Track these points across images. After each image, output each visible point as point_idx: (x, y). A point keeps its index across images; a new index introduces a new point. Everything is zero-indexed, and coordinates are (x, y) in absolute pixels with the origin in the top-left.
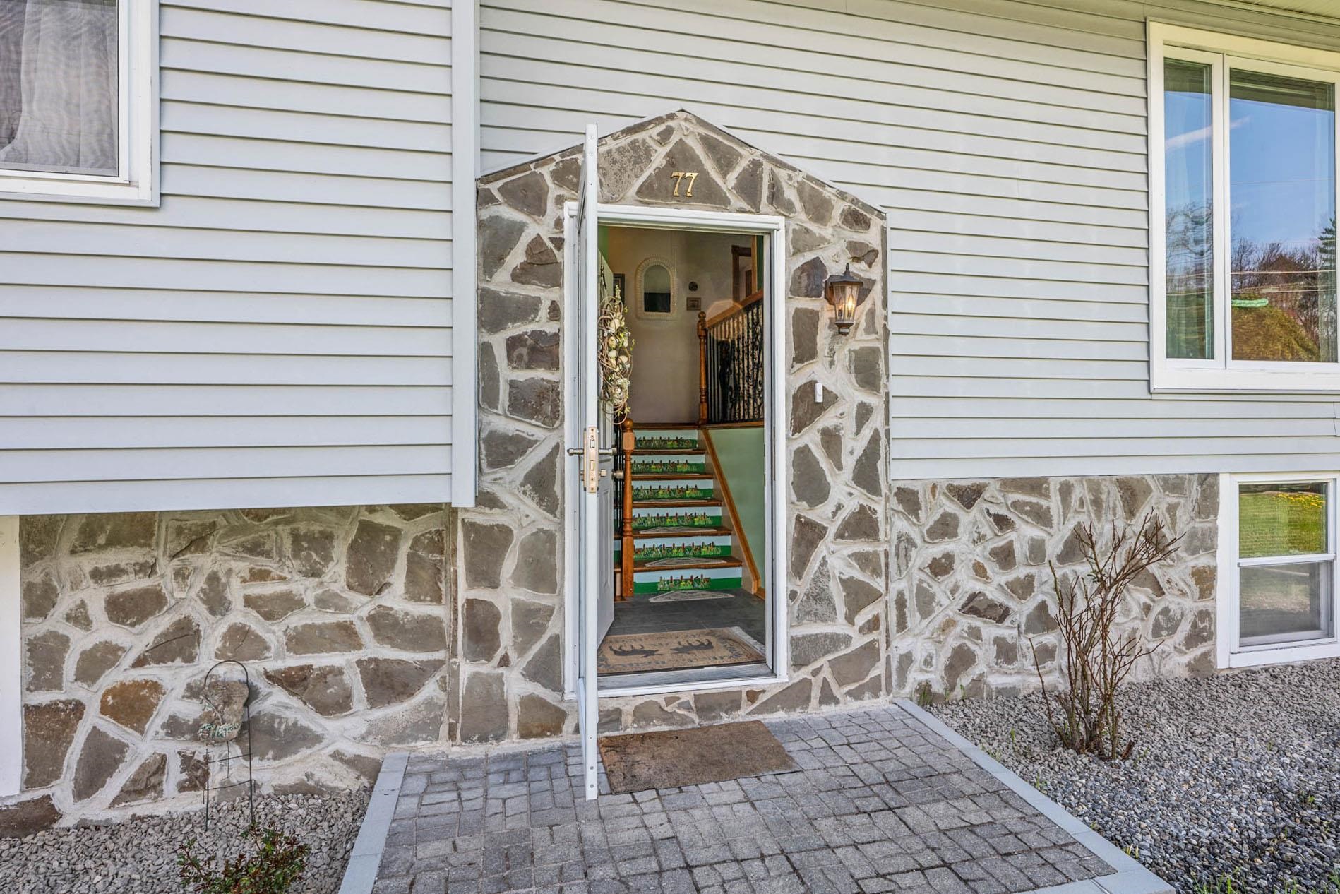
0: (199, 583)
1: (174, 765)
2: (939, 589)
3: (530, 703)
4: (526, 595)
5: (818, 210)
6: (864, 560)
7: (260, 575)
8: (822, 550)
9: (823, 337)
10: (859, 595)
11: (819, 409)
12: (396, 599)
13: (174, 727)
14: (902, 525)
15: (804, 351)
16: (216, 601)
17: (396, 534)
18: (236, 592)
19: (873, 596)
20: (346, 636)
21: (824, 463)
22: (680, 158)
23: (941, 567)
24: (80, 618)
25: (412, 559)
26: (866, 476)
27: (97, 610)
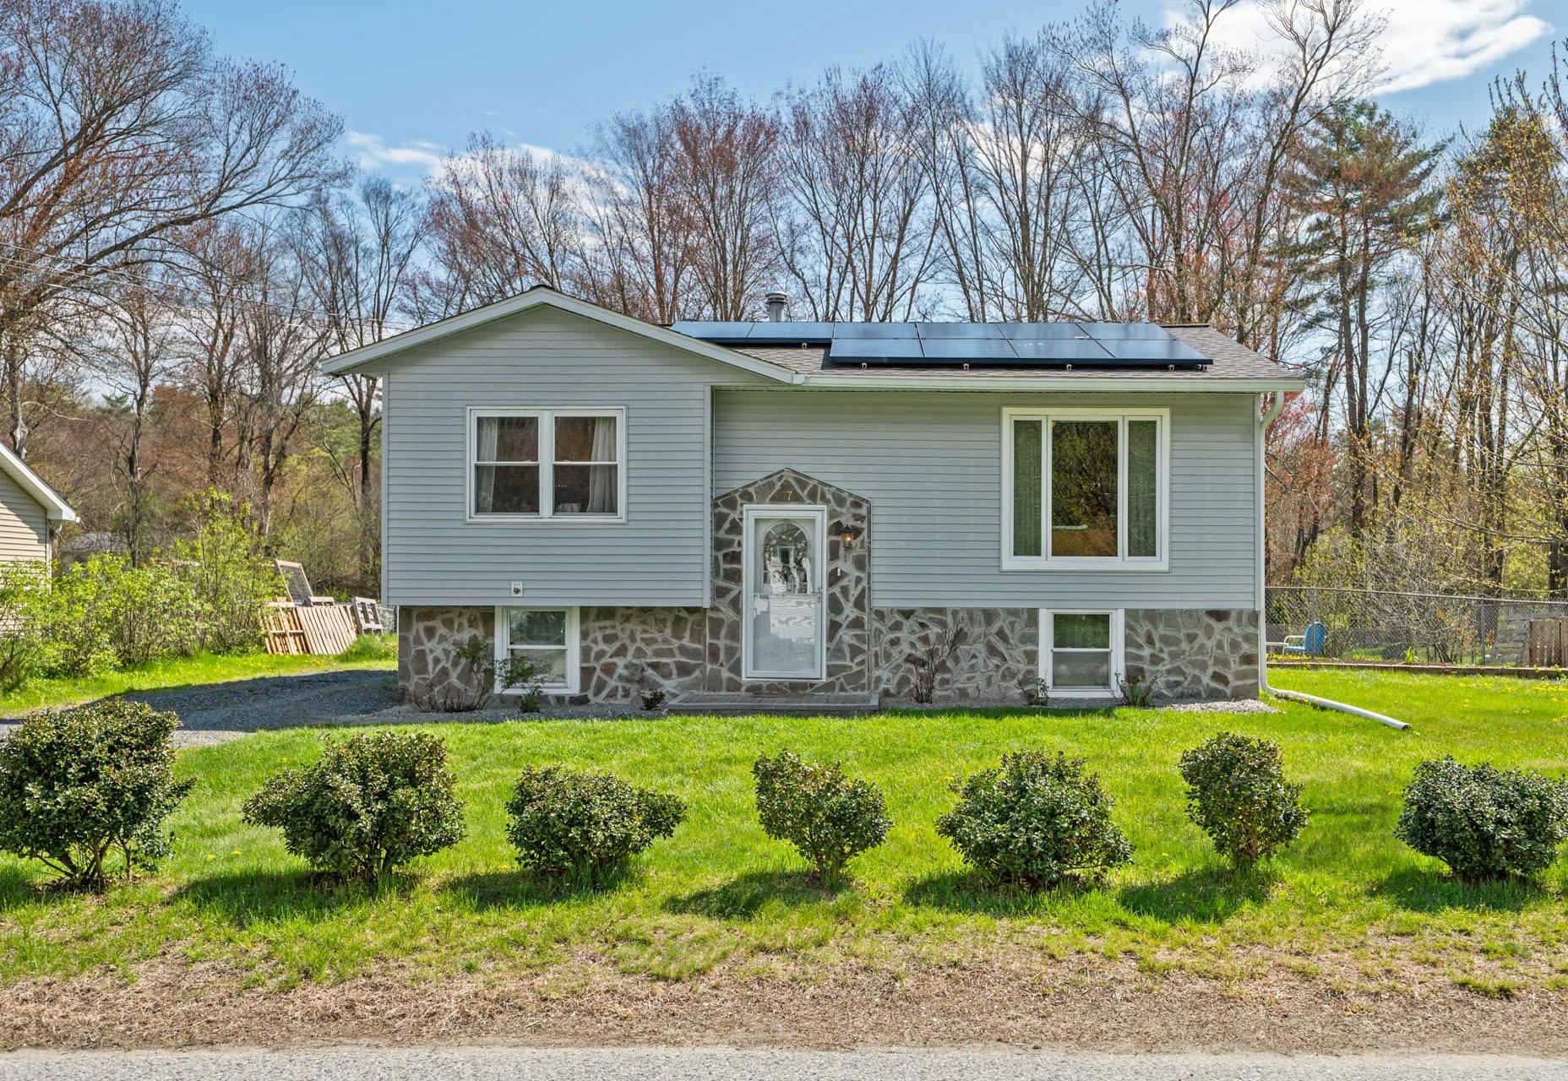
0: (628, 633)
1: (620, 689)
2: (894, 652)
3: (730, 679)
4: (728, 642)
5: (840, 501)
6: (857, 637)
7: (645, 631)
8: (841, 632)
9: (842, 551)
10: (856, 651)
11: (839, 578)
12: (686, 642)
13: (621, 677)
14: (876, 625)
15: (834, 555)
16: (633, 639)
17: (687, 619)
18: (638, 636)
19: (861, 651)
20: (670, 653)
21: (842, 600)
22: (786, 486)
23: (895, 642)
24: (595, 641)
25: (692, 628)
26: (859, 604)
27: (600, 639)
